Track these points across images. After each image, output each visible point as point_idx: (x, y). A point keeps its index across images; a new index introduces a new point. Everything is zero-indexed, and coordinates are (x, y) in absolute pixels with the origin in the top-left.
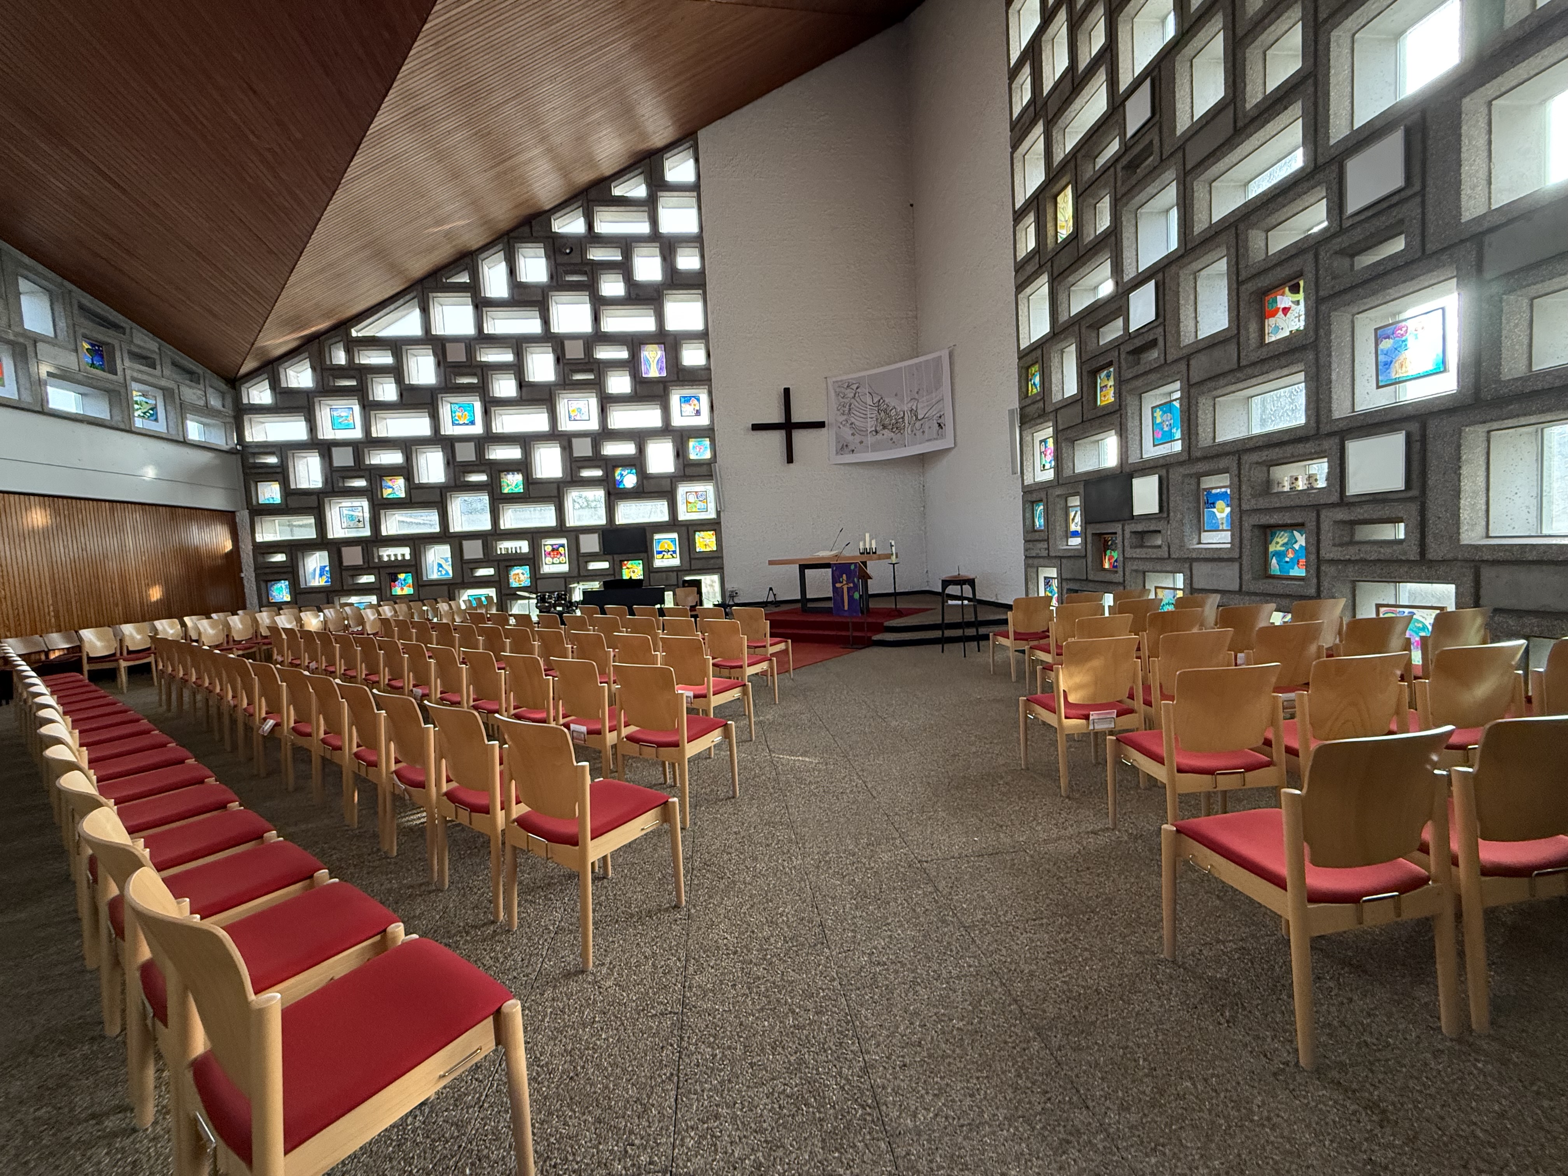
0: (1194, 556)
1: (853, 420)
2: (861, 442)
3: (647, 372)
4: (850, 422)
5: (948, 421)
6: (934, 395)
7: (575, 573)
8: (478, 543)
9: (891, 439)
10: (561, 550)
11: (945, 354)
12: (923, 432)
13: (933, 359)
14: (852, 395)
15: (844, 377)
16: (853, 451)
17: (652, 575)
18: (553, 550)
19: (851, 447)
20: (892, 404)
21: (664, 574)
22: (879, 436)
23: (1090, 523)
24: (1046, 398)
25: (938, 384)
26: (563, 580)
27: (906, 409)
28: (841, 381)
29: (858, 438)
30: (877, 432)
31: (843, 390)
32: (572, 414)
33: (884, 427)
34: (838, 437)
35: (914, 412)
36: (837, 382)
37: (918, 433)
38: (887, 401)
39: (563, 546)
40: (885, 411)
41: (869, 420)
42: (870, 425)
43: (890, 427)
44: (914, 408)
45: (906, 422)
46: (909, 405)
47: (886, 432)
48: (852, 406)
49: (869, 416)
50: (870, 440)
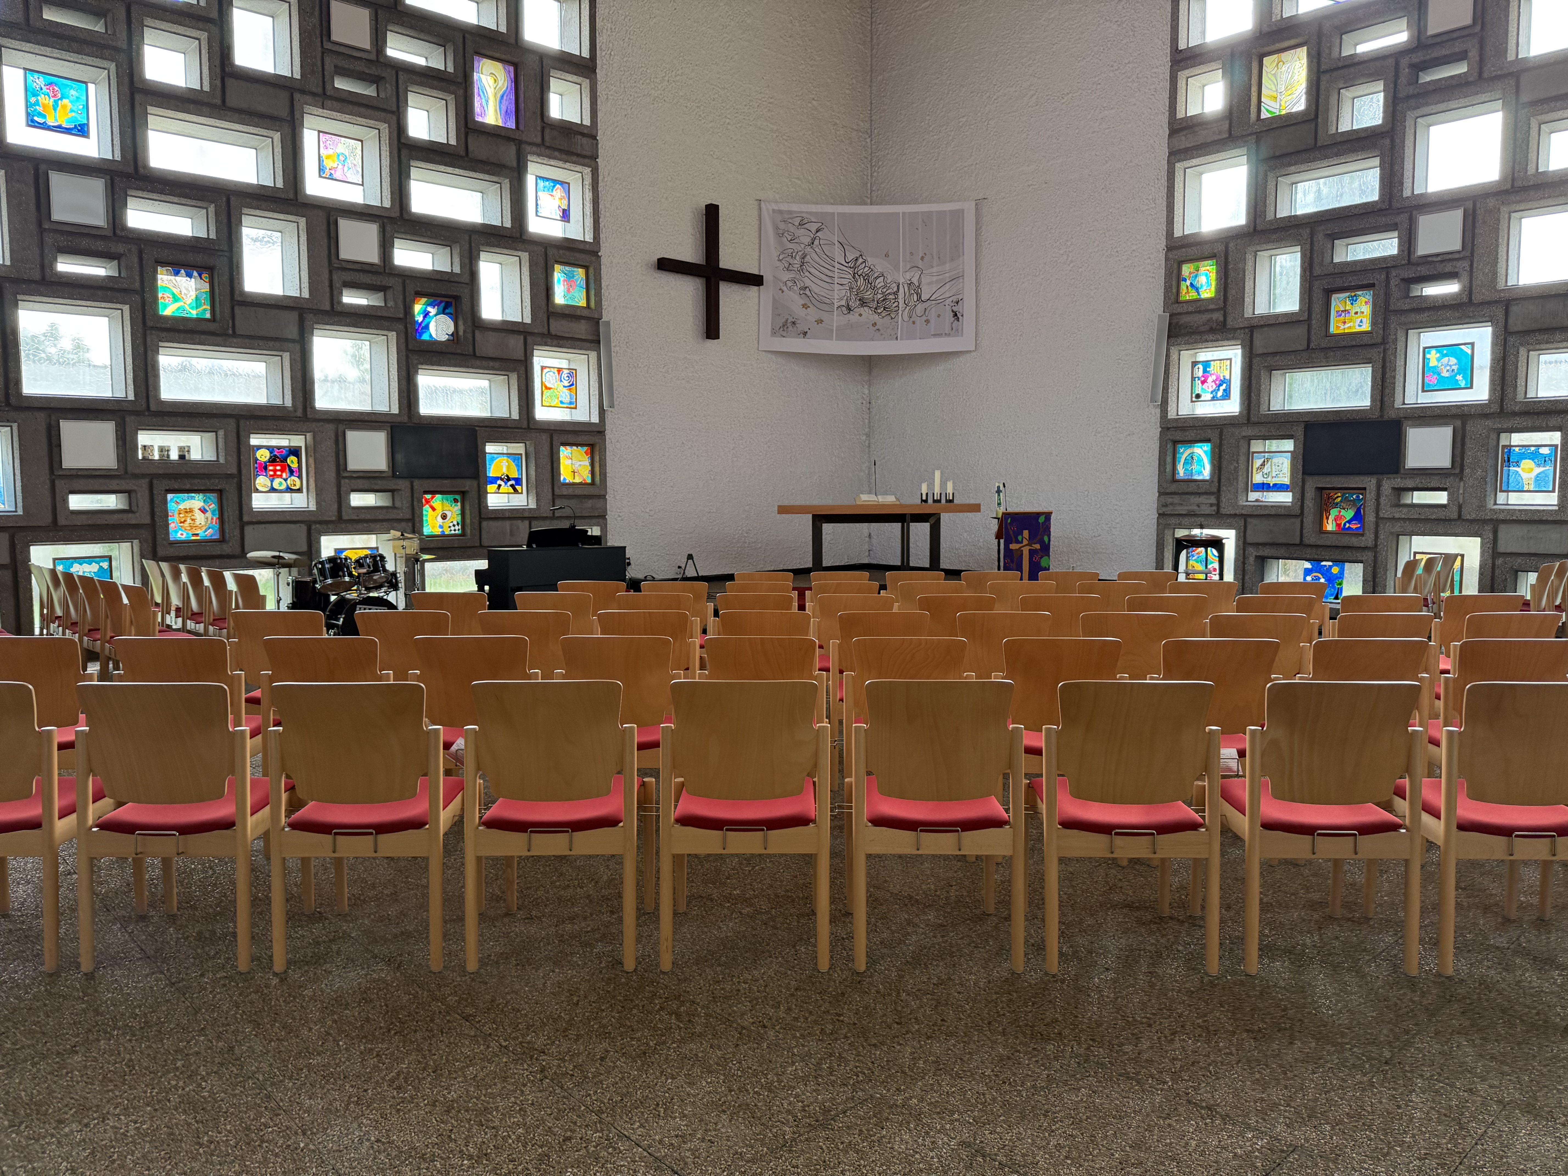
0: (1502, 517)
1: (808, 283)
2: (820, 321)
3: (483, 113)
4: (800, 284)
5: (968, 309)
6: (947, 267)
7: (332, 515)
8: (106, 430)
9: (874, 324)
10: (292, 461)
11: (969, 207)
12: (927, 321)
13: (952, 212)
14: (807, 240)
15: (795, 207)
16: (805, 333)
17: (484, 524)
18: (273, 460)
19: (801, 327)
20: (879, 269)
21: (507, 524)
22: (853, 317)
23: (1312, 474)
24: (1229, 309)
25: (957, 251)
26: (304, 528)
27: (901, 281)
28: (790, 212)
29: (812, 314)
30: (849, 309)
31: (792, 229)
32: (328, 164)
33: (863, 303)
34: (777, 306)
35: (915, 289)
36: (781, 212)
37: (918, 321)
38: (870, 261)
39: (295, 452)
40: (866, 278)
41: (837, 287)
42: (838, 295)
43: (874, 305)
44: (915, 280)
45: (901, 301)
46: (908, 276)
47: (865, 311)
48: (808, 259)
49: (836, 280)
50: (837, 319)
